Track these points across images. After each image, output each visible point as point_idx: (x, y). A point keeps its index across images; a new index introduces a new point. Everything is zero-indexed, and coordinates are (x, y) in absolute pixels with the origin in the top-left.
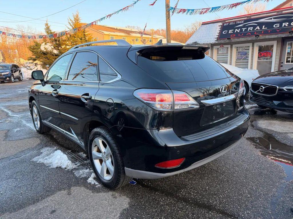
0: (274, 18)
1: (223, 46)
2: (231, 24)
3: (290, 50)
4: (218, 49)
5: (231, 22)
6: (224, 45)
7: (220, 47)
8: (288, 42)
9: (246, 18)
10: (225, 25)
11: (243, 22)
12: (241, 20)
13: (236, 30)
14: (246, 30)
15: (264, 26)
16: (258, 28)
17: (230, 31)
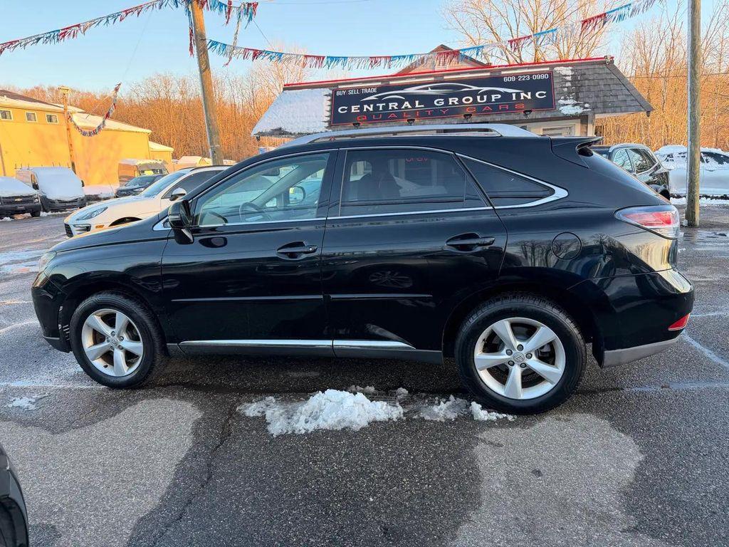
2: (351, 93)
5: (350, 89)
9: (380, 84)
10: (339, 93)
11: (375, 90)
12: (370, 87)
13: (366, 106)
14: (386, 108)
15: (417, 102)
16: (407, 104)
17: (354, 109)
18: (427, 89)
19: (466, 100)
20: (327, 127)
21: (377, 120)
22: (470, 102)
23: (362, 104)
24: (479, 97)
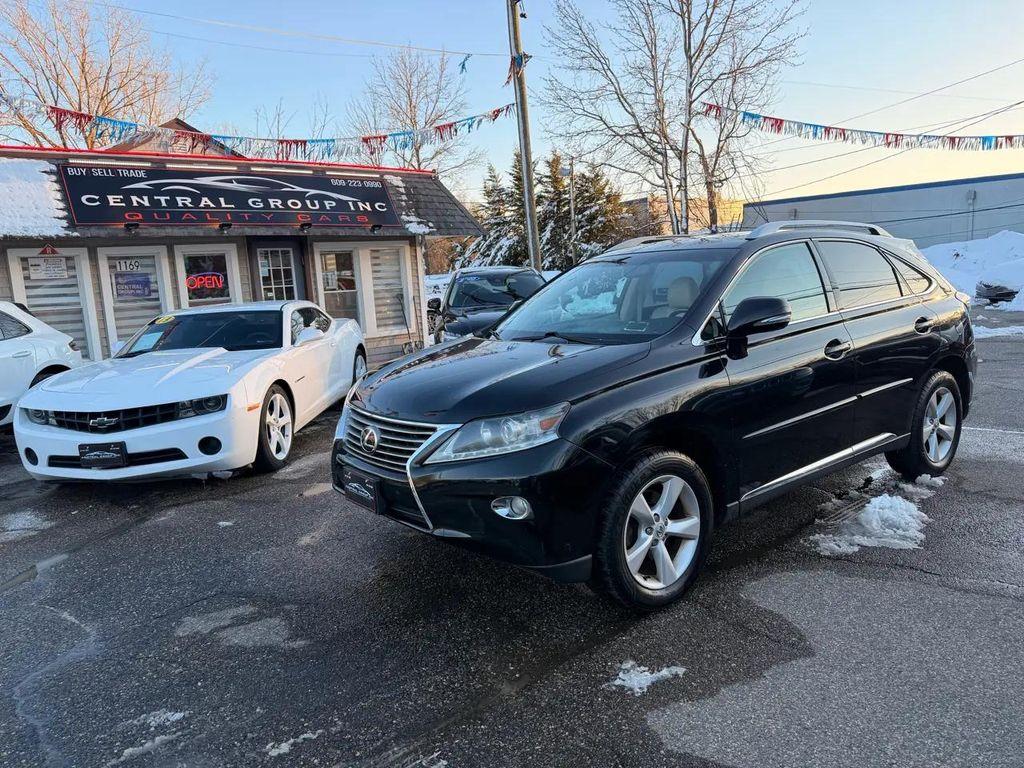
0: (239, 181)
1: (54, 252)
2: (98, 173)
3: (266, 269)
4: (24, 260)
5: (97, 167)
6: (61, 246)
7: (44, 252)
8: (258, 250)
9: (149, 165)
10: (71, 172)
11: (142, 174)
12: (134, 169)
13: (134, 199)
14: (172, 203)
15: (222, 200)
16: (205, 201)
17: (113, 200)
18: (230, 181)
19: (293, 204)
20: (66, 228)
21: (160, 221)
22: (299, 207)
23: (128, 194)
24: (308, 202)
